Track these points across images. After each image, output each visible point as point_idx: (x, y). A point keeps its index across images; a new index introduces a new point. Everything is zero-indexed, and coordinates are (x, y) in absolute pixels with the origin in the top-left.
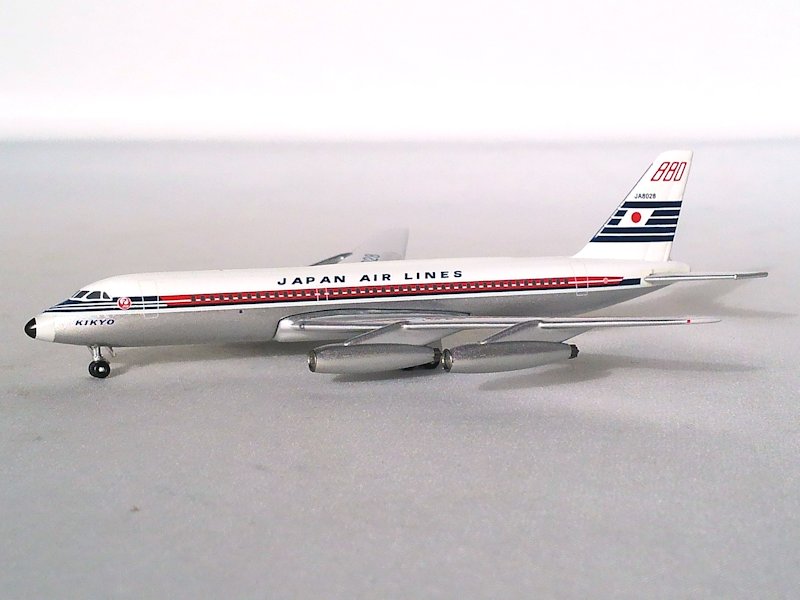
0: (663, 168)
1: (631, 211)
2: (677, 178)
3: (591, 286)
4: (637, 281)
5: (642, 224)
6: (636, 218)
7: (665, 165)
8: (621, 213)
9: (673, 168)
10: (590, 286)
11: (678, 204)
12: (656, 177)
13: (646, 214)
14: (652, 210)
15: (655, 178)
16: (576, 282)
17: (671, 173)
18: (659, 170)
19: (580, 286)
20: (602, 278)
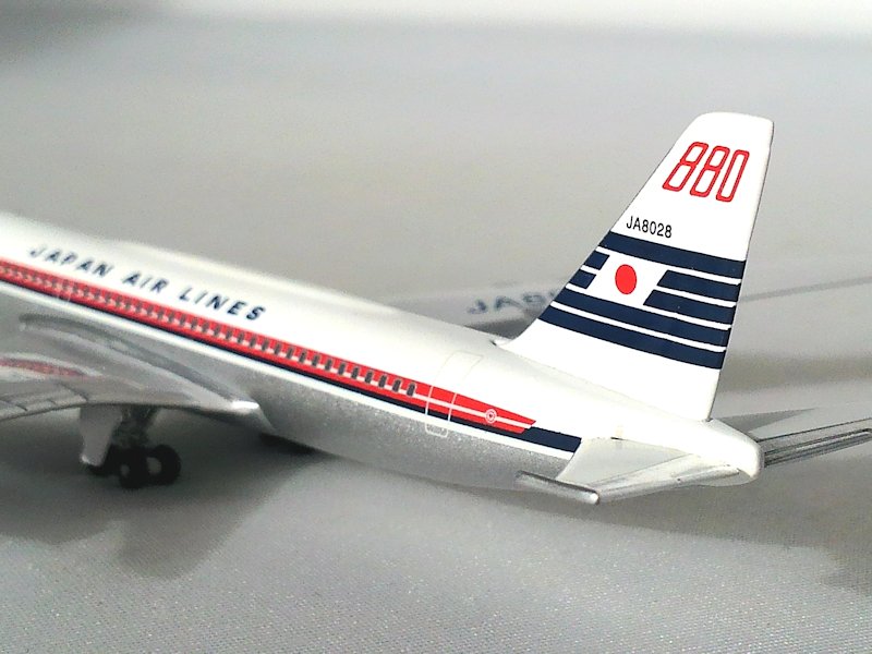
0: (692, 157)
1: (616, 259)
2: (726, 193)
3: (458, 419)
4: (570, 443)
5: (636, 300)
6: (626, 280)
7: (697, 151)
8: (597, 261)
9: (715, 162)
10: (453, 419)
11: (736, 268)
12: (675, 182)
13: (650, 274)
14: (660, 269)
15: (672, 183)
16: (429, 400)
17: (709, 175)
18: (683, 161)
19: (434, 413)
20: (483, 407)
